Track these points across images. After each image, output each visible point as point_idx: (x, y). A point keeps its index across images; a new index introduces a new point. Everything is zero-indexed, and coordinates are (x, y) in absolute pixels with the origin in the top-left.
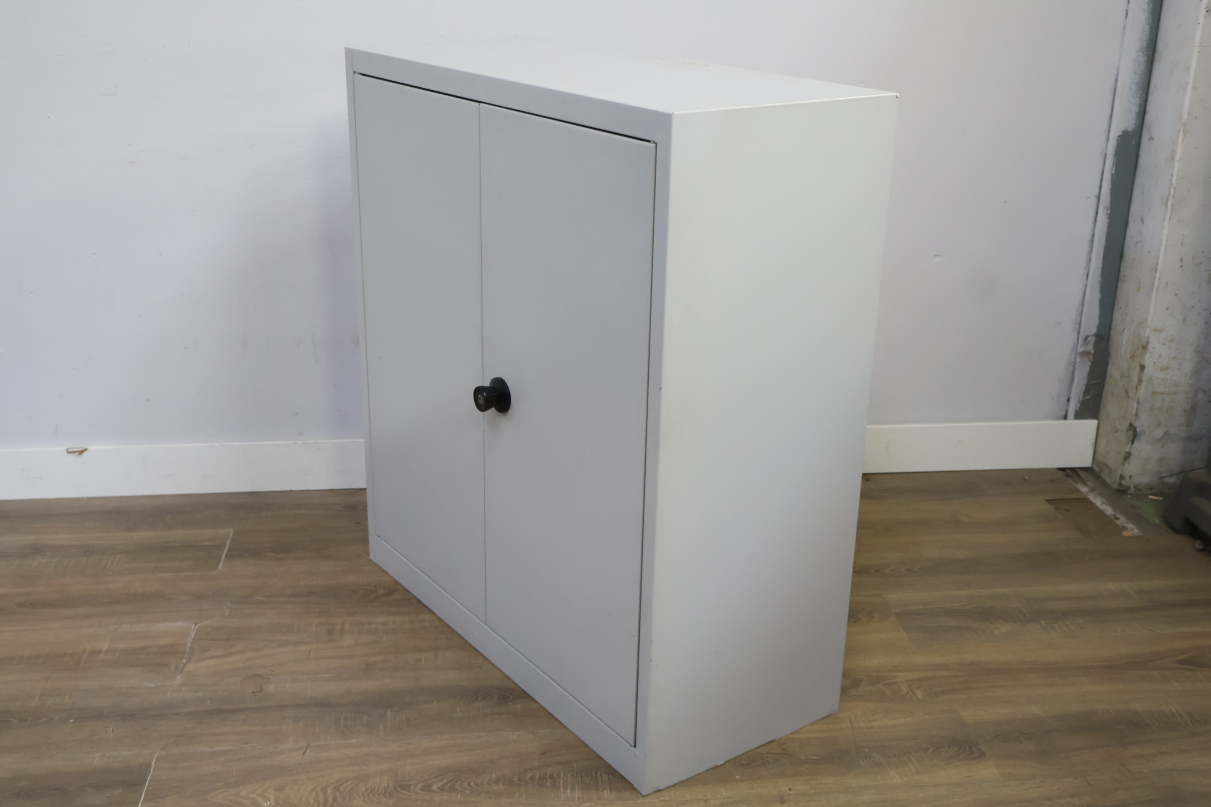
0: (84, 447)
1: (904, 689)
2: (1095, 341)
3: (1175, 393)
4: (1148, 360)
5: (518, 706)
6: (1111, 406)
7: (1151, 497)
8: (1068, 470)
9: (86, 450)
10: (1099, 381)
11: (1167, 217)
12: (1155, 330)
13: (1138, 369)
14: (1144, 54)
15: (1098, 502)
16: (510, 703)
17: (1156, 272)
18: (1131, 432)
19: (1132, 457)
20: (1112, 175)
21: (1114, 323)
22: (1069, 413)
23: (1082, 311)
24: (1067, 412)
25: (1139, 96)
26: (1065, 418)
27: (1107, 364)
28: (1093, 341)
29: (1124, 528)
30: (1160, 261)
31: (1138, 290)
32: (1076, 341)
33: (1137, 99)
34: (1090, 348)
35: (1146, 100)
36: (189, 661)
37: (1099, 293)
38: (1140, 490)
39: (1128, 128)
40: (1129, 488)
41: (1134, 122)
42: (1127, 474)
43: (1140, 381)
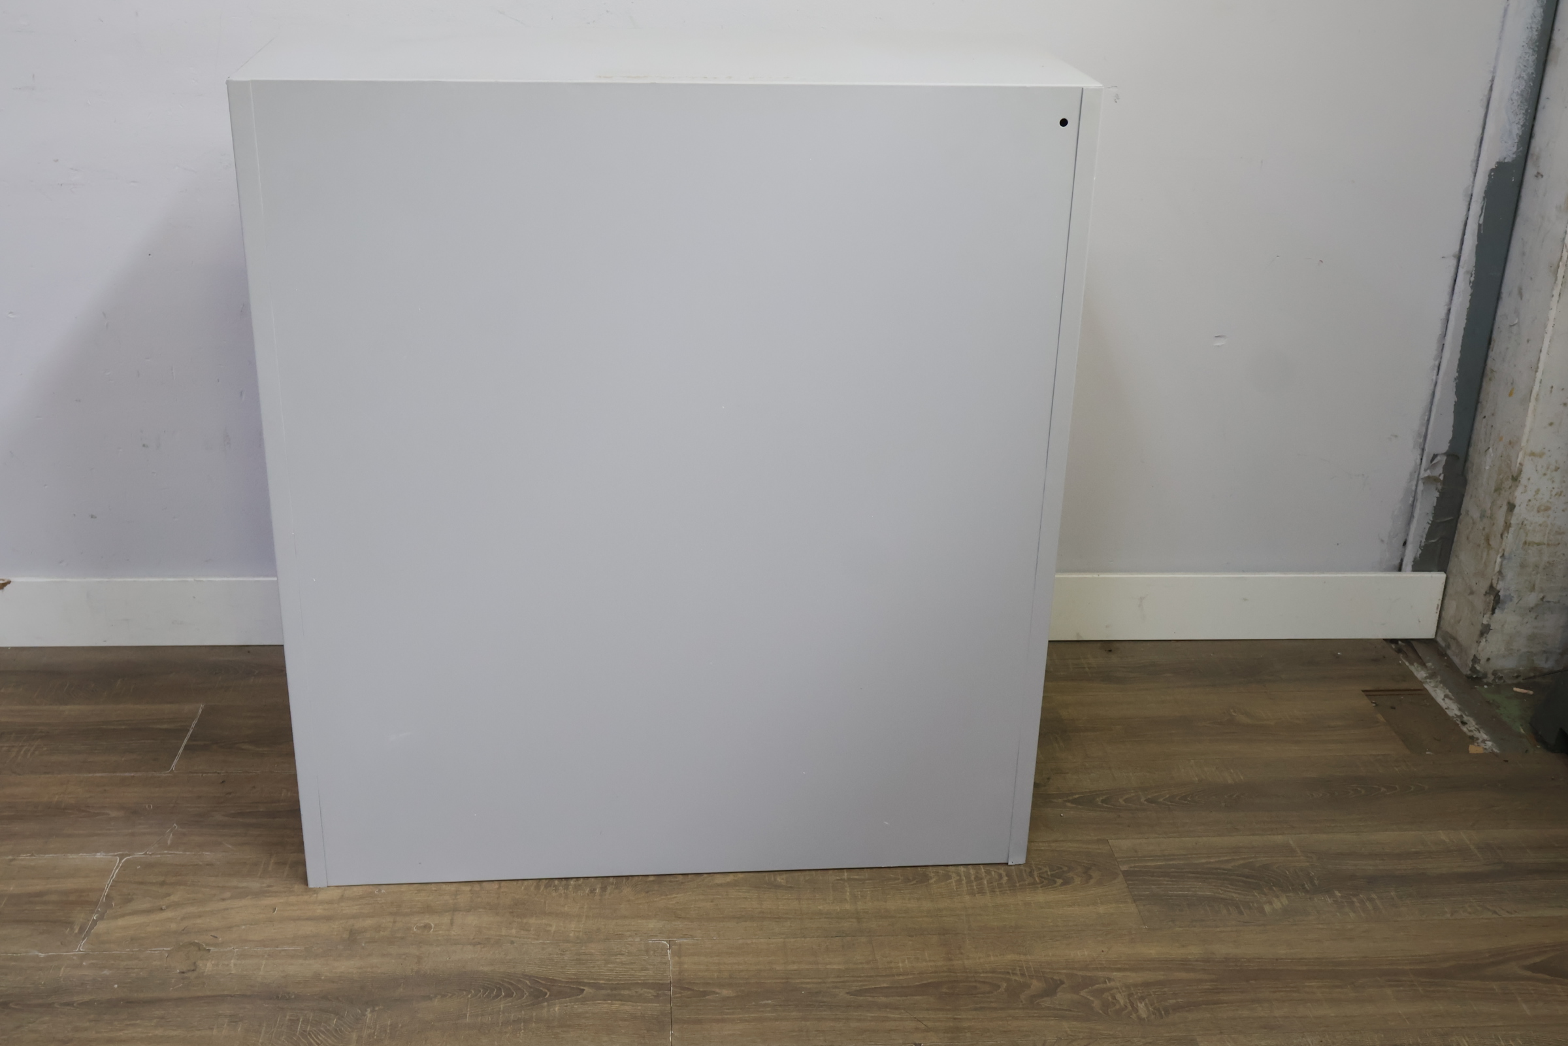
0: (7, 578)
1: (1121, 999)
2: (1447, 461)
3: (1559, 544)
4: (1521, 497)
5: (557, 1009)
6: (1464, 557)
7: (1515, 689)
8: (1400, 642)
9: (9, 582)
10: (1452, 518)
11: (1556, 293)
12: (1532, 454)
13: (1505, 508)
14: (1534, 51)
15: (1439, 694)
16: (546, 1004)
17: (1536, 371)
18: (1492, 597)
19: (1491, 631)
20: (1480, 225)
21: (1474, 437)
22: (1404, 563)
23: (1428, 420)
24: (1402, 560)
25: (1524, 112)
26: (1400, 569)
27: (1463, 496)
28: (1443, 463)
29: (1473, 739)
30: (1543, 356)
31: (1511, 394)
32: (1419, 461)
33: (1521, 116)
34: (1438, 472)
35: (1534, 118)
36: (101, 918)
37: (1454, 393)
38: (1501, 678)
39: (1505, 158)
40: (1485, 675)
41: (1515, 149)
42: (1483, 657)
43: (1507, 526)
